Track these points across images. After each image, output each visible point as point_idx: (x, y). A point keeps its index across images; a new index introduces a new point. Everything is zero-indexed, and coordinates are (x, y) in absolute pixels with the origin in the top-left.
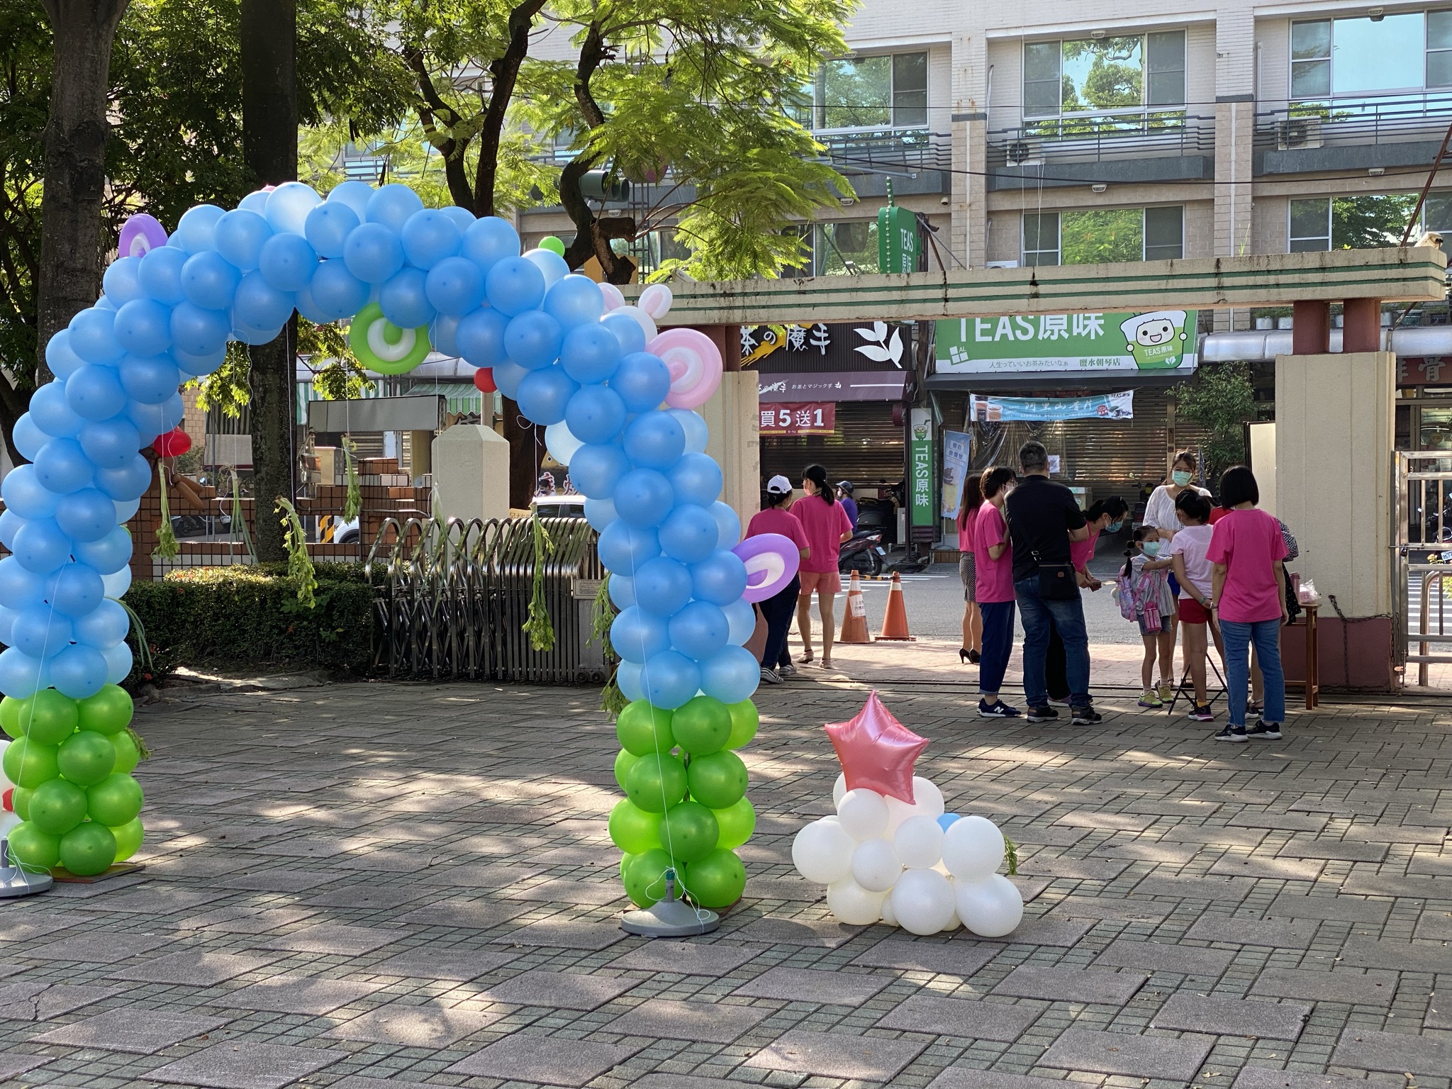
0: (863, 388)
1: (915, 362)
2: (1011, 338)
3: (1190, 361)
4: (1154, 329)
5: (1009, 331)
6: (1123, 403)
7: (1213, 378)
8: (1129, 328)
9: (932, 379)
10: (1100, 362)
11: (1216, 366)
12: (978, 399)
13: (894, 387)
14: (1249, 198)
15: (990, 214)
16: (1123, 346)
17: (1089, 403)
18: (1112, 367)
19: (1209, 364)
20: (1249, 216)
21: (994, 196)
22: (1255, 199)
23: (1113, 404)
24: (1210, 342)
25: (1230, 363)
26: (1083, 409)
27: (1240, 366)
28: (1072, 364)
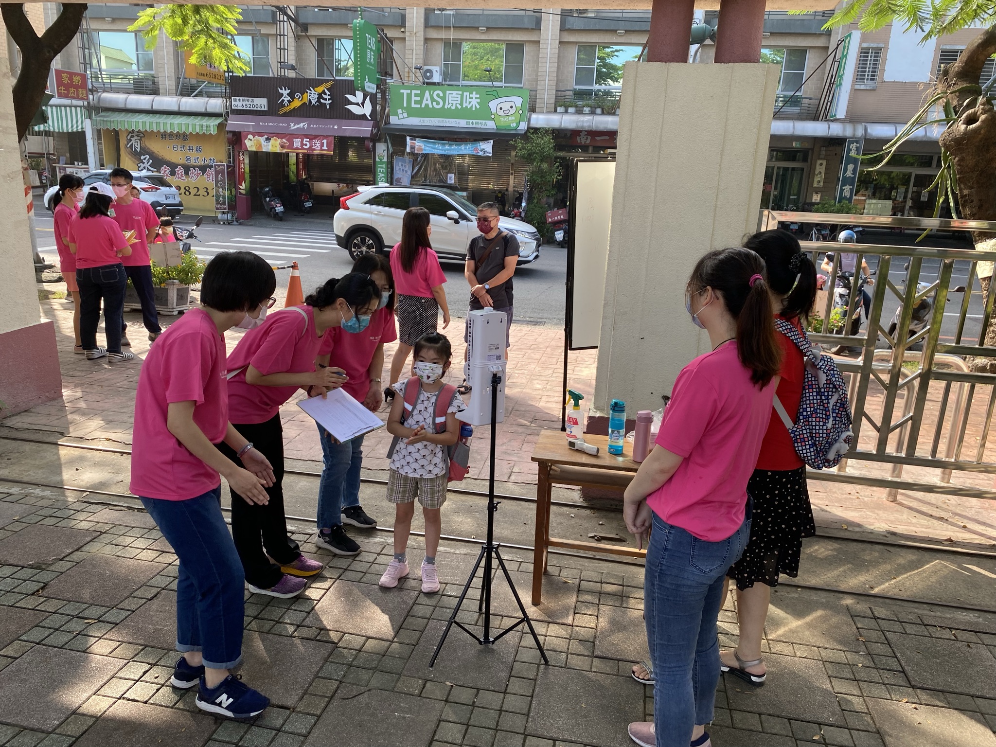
0: (350, 129)
1: (378, 117)
2: (431, 106)
3: (523, 126)
4: (506, 106)
5: (429, 102)
6: (487, 147)
7: (534, 136)
8: (493, 105)
9: (387, 126)
10: (477, 124)
11: (536, 130)
12: (411, 139)
13: (365, 130)
14: (558, 42)
15: (426, 40)
16: (487, 114)
17: (469, 146)
18: (483, 126)
19: (533, 128)
20: (557, 51)
21: (428, 29)
22: (561, 43)
23: (482, 147)
24: (534, 116)
25: (543, 129)
26: (466, 149)
27: (548, 131)
28: (461, 124)
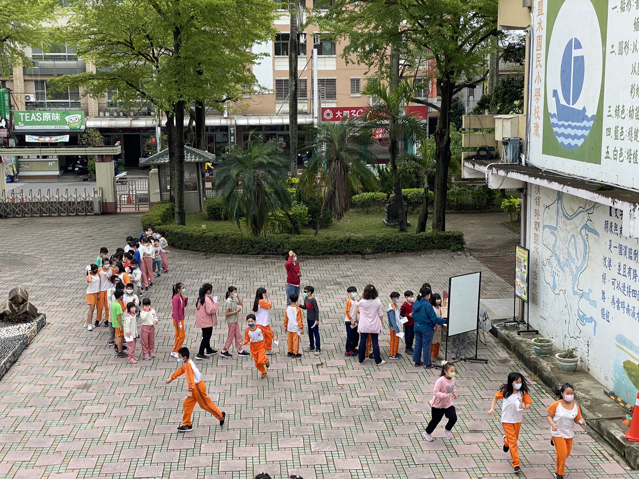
1: (9, 127)
2: (35, 120)
3: (83, 127)
4: (74, 119)
5: (35, 118)
8: (67, 118)
9: (14, 131)
10: (60, 127)
12: (28, 136)
13: (4, 133)
15: (25, 81)
16: (65, 123)
18: (63, 128)
19: (88, 128)
23: (64, 138)
24: (88, 122)
25: (93, 128)
28: (53, 127)
